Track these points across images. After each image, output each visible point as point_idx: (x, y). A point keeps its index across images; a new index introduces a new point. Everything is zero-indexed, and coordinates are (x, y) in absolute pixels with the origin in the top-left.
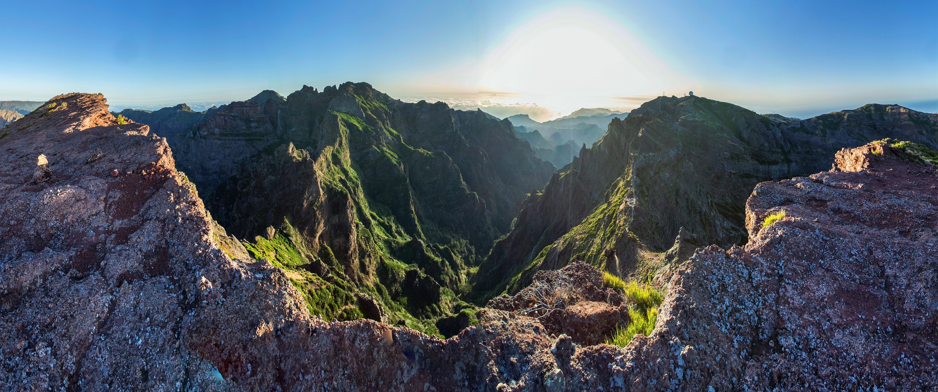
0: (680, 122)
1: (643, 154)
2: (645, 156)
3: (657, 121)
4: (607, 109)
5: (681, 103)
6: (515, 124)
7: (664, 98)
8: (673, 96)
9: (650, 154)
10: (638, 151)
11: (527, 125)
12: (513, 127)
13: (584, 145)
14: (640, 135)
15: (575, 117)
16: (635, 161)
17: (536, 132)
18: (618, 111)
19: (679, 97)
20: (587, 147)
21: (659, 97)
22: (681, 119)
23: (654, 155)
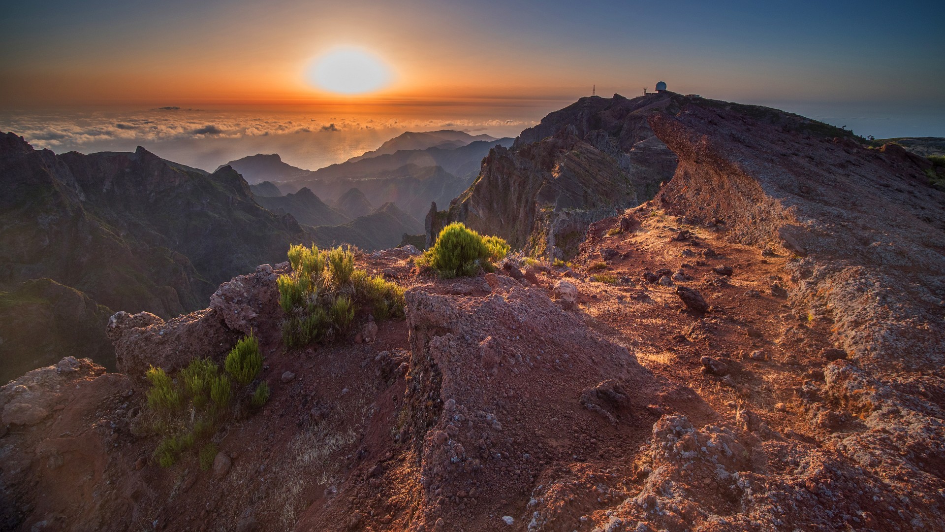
0: (635, 154)
1: (565, 210)
2: (568, 214)
3: (587, 150)
4: (461, 133)
5: (636, 112)
6: (253, 179)
7: (596, 100)
8: (616, 95)
9: (578, 210)
10: (555, 204)
11: (279, 180)
12: (248, 187)
13: (434, 204)
14: (556, 175)
15: (392, 152)
16: (552, 222)
17: (305, 192)
18: (485, 135)
19: (629, 97)
20: (439, 209)
21: (583, 100)
22: (637, 147)
23: (583, 214)
